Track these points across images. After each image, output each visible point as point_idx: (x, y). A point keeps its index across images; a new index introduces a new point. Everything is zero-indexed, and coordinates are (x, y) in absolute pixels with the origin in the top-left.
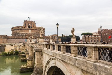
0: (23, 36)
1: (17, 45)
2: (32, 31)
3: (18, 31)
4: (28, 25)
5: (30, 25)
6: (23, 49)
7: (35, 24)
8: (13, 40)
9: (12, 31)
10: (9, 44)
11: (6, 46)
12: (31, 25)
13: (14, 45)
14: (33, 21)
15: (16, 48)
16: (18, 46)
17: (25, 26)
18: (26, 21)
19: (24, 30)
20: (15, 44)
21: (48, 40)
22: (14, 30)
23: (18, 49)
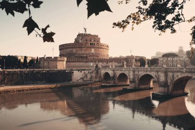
0: (83, 57)
1: (87, 72)
2: (95, 50)
3: (74, 50)
4: (91, 41)
5: (92, 40)
6: (96, 78)
7: (100, 38)
8: (74, 63)
9: (60, 50)
10: (76, 70)
11: (73, 72)
12: (94, 41)
13: (83, 72)
14: (95, 35)
15: (87, 76)
17: (86, 43)
19: (84, 49)
20: (84, 70)
21: (121, 63)
22: (63, 49)
23: (89, 76)
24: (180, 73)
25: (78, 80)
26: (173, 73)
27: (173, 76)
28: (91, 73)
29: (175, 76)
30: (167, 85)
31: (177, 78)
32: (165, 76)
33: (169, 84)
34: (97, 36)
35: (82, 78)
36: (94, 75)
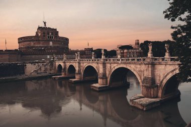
1: (41, 65)
3: (32, 43)
4: (48, 34)
5: (50, 34)
6: (50, 70)
7: (58, 32)
10: (30, 63)
11: (26, 65)
12: (52, 34)
15: (41, 68)
16: (43, 65)
17: (44, 36)
18: (39, 28)
19: (41, 42)
20: (37, 63)
23: (43, 69)
24: (116, 64)
25: (31, 73)
26: (110, 64)
27: (111, 67)
28: (45, 66)
29: (112, 67)
30: (106, 76)
31: (114, 70)
32: (103, 67)
33: (107, 75)
34: (56, 29)
35: (35, 71)
36: (48, 67)
